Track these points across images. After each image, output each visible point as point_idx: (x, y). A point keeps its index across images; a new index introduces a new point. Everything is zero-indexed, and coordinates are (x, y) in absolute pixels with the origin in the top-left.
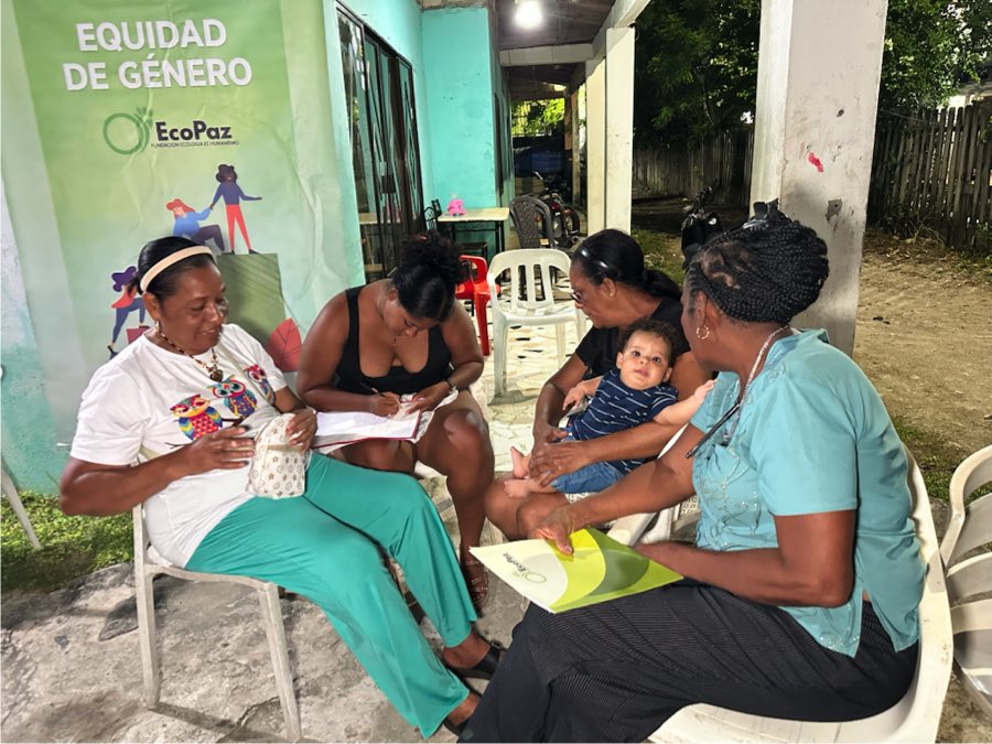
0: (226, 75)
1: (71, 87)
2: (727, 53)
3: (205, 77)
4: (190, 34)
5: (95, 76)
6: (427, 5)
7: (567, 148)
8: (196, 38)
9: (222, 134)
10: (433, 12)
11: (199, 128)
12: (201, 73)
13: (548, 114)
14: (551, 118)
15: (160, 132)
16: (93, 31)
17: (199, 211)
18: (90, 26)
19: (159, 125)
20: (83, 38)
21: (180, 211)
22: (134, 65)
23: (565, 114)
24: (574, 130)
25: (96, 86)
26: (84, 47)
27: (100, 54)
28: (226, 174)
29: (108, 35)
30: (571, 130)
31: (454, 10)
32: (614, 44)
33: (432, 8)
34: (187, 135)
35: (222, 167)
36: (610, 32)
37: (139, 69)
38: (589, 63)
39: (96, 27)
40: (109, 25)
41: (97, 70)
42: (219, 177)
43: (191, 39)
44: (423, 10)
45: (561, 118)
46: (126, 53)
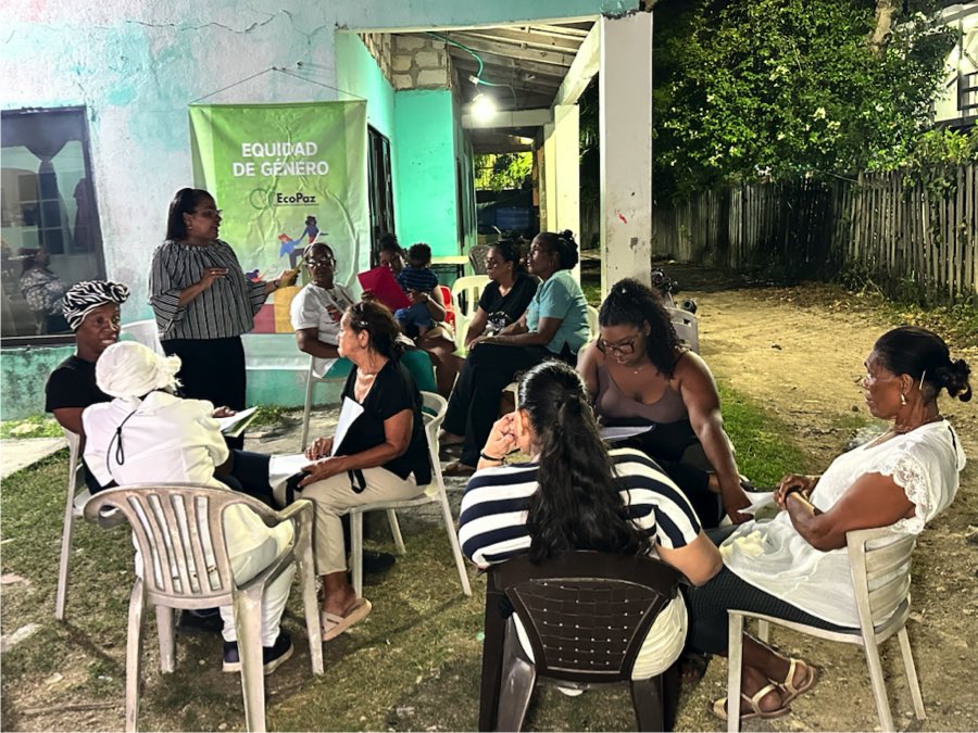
0: (316, 170)
1: (236, 174)
2: (680, 118)
3: (305, 171)
4: (300, 150)
5: (248, 169)
6: (400, 86)
7: (535, 204)
8: (302, 152)
9: (309, 200)
10: (404, 93)
11: (300, 196)
12: (302, 168)
13: (514, 167)
14: (518, 172)
15: (279, 198)
16: (250, 147)
17: (295, 240)
18: (249, 145)
19: (279, 194)
20: (245, 150)
21: (285, 240)
22: (268, 164)
23: (533, 168)
24: (541, 186)
25: (248, 174)
26: (245, 155)
27: (251, 159)
28: (311, 221)
29: (258, 149)
30: (537, 185)
31: (423, 92)
32: (561, 118)
33: (404, 89)
34: (292, 200)
35: (309, 218)
36: (557, 108)
37: (272, 167)
38: (547, 127)
39: (252, 144)
40: (260, 145)
41: (251, 167)
42: (307, 223)
43: (299, 152)
44: (397, 91)
45: (529, 173)
46: (266, 158)
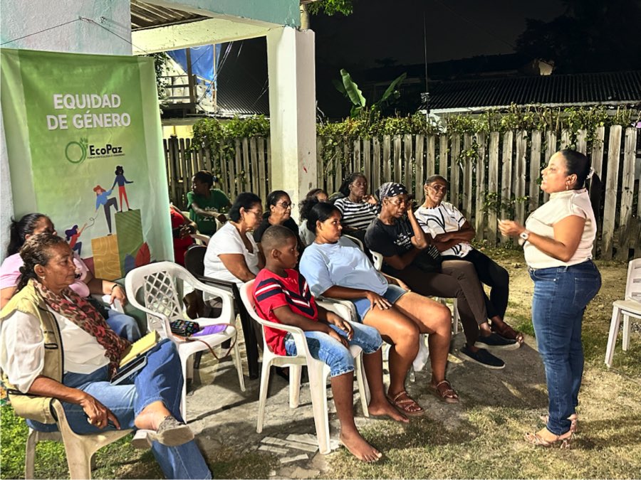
0: (120, 121)
1: (50, 128)
3: (112, 122)
4: (106, 102)
5: (62, 122)
8: (109, 104)
9: (117, 151)
11: (109, 147)
12: (110, 120)
15: (92, 150)
16: (62, 99)
17: (107, 191)
19: (91, 147)
20: (56, 102)
21: (99, 192)
22: (80, 117)
26: (57, 107)
27: (64, 111)
28: (119, 171)
29: (69, 100)
35: (118, 167)
39: (64, 96)
40: (71, 97)
41: (63, 119)
42: (117, 173)
43: (106, 104)
